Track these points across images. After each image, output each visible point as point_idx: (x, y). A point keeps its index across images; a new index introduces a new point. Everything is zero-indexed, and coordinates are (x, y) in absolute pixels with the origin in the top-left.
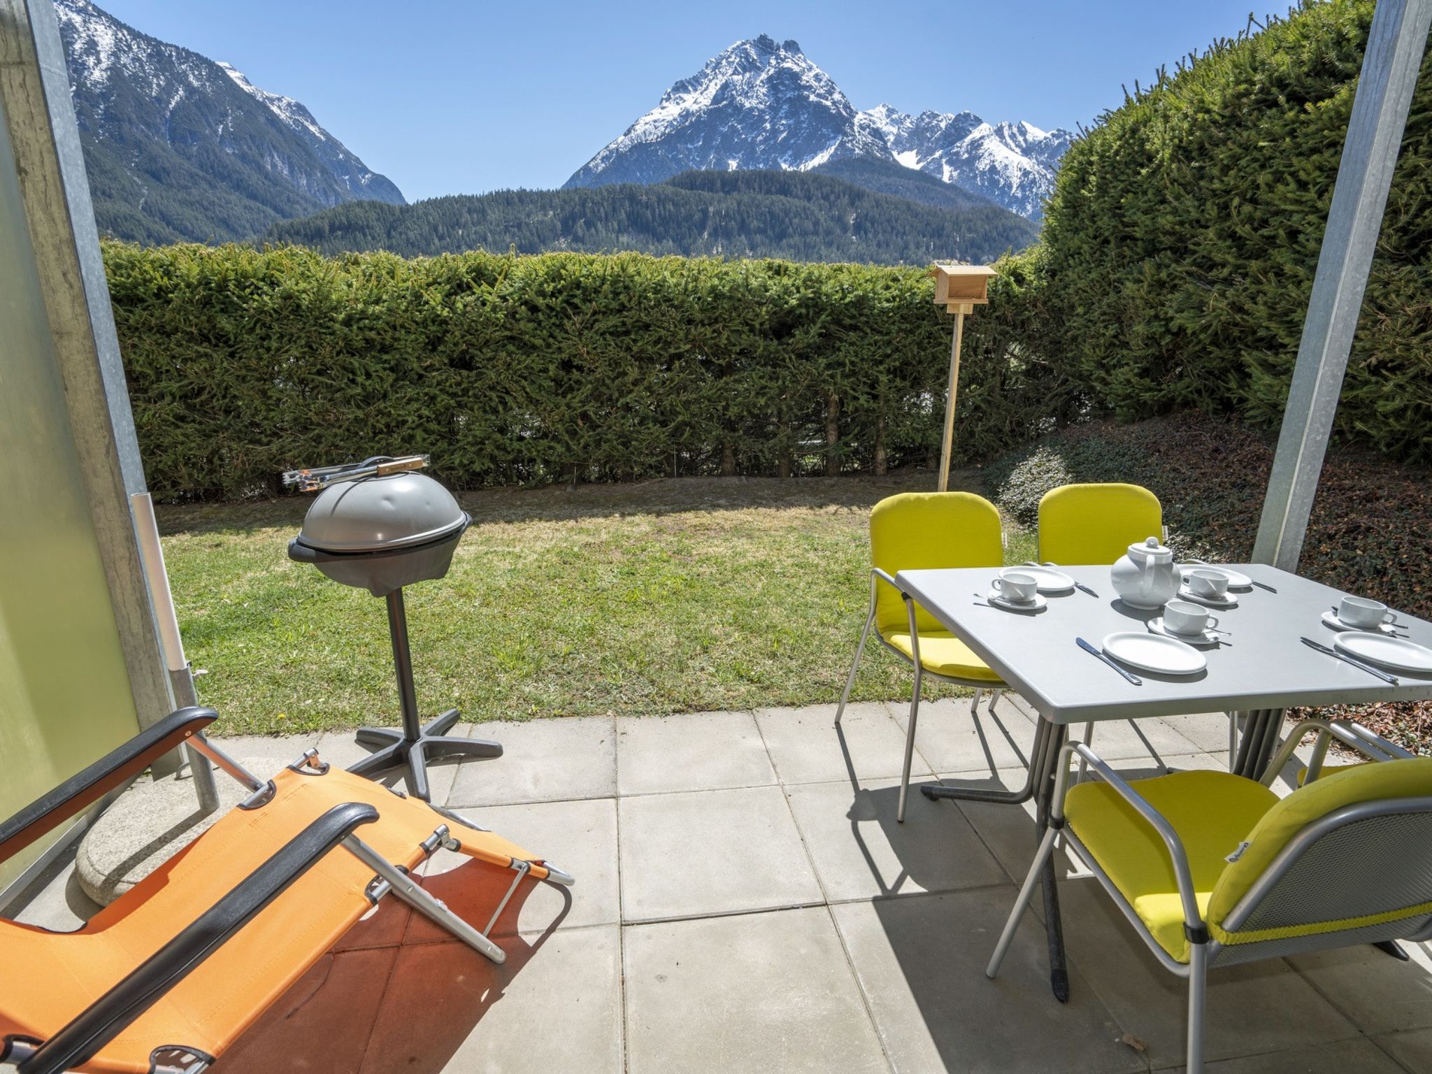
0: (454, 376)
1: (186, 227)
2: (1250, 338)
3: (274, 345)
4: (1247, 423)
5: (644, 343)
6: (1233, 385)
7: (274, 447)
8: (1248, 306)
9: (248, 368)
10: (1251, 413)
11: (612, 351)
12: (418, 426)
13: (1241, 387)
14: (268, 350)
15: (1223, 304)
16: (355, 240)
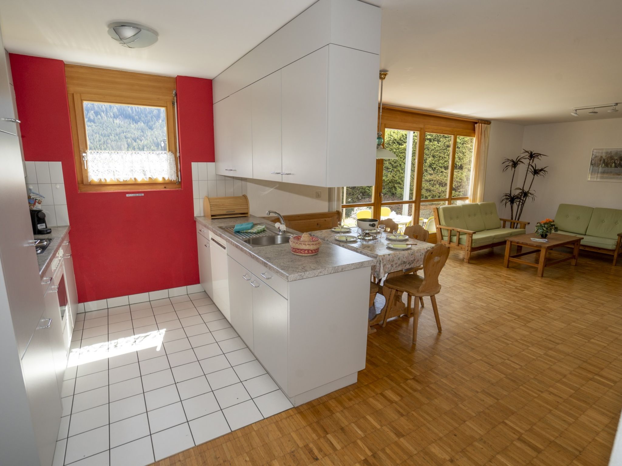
2: (396, 182)
4: (397, 197)
6: (394, 190)
8: (395, 177)
10: (398, 195)
13: (395, 190)
15: (391, 176)
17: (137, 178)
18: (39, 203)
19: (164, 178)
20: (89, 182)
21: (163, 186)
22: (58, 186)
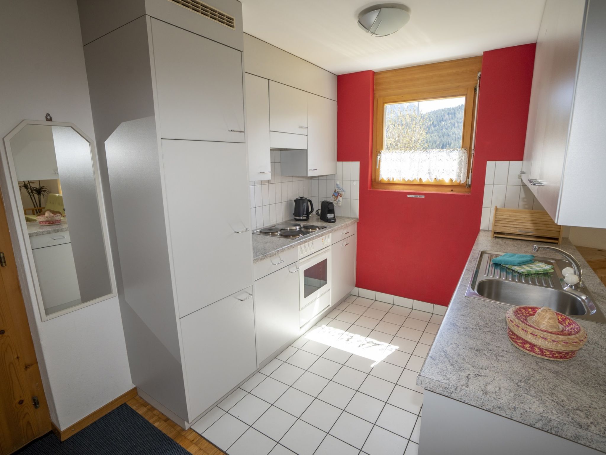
17: (422, 178)
18: (341, 197)
19: (451, 180)
20: (380, 180)
21: (450, 189)
22: (355, 184)
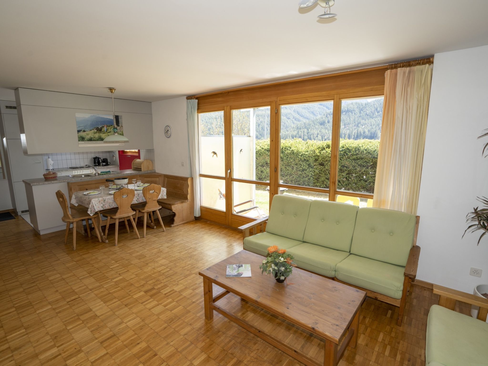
0: (320, 167)
1: (303, 115)
3: (288, 159)
5: (360, 162)
7: (286, 178)
9: (284, 163)
11: (353, 164)
12: (311, 177)
14: (287, 160)
16: (349, 115)
